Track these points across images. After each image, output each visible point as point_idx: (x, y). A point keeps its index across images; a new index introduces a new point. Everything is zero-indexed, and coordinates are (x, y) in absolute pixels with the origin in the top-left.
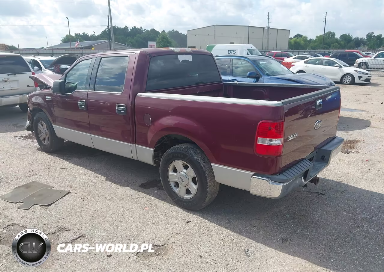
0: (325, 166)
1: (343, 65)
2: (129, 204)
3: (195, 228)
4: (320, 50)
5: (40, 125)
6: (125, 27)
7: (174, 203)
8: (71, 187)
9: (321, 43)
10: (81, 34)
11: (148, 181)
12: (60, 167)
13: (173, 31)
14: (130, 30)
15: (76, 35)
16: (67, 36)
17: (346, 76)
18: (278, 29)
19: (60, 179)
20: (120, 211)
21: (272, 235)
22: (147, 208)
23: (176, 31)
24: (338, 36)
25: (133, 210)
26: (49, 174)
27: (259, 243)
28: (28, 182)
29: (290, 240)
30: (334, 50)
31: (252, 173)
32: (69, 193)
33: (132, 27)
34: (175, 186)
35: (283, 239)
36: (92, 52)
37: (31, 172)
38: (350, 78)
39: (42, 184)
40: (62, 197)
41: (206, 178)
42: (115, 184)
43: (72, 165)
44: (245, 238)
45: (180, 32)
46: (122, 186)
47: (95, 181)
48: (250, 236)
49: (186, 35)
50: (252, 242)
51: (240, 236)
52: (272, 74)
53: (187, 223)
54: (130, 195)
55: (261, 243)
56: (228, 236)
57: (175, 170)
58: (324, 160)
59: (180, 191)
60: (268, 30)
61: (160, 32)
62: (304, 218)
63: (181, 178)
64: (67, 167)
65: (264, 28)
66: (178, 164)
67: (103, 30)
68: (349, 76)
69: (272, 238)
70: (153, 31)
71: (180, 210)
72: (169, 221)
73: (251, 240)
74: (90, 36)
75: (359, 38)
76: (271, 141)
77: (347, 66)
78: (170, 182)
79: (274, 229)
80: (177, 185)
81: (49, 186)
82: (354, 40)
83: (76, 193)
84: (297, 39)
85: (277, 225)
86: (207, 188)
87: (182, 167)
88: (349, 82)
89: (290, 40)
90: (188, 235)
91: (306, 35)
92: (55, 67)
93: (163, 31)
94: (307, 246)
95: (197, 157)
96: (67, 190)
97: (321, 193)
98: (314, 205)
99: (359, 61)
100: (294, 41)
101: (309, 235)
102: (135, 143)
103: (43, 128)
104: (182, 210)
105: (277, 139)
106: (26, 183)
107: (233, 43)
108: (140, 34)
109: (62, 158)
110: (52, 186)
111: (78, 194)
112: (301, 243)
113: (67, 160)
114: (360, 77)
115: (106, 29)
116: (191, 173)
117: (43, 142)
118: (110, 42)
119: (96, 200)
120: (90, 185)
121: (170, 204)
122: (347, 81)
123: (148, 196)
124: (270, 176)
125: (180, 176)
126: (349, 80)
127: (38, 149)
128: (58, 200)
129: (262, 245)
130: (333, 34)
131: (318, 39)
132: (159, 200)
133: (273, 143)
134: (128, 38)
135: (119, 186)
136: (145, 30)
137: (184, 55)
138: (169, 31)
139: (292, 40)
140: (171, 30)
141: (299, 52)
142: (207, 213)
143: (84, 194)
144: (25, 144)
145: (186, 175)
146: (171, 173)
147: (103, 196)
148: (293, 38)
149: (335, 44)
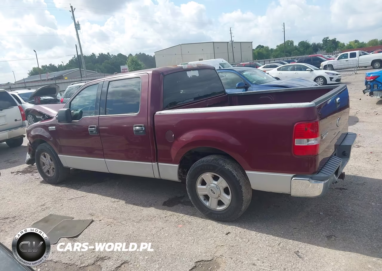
0: (347, 161)
1: (314, 69)
2: (160, 224)
3: (237, 238)
4: (283, 58)
5: (42, 157)
6: (92, 54)
7: (205, 217)
8: (92, 215)
9: (283, 52)
10: (48, 65)
11: (169, 199)
12: (72, 197)
13: (140, 53)
14: (97, 57)
15: (43, 67)
16: (34, 69)
17: (318, 79)
18: (241, 42)
19: (78, 209)
20: (154, 232)
21: (315, 234)
22: (180, 226)
23: (143, 53)
24: (296, 44)
25: (166, 229)
26: (64, 206)
27: (306, 243)
28: (45, 216)
29: (335, 236)
30: (296, 57)
31: (292, 175)
32: (93, 221)
33: (99, 54)
34: (205, 200)
35: (327, 236)
36: (65, 81)
37: (43, 205)
38: (322, 80)
39: (60, 216)
40: (87, 227)
41: (241, 187)
42: (137, 206)
43: (84, 193)
44: (290, 240)
45: (147, 54)
46: (145, 207)
47: (115, 205)
48: (294, 237)
49: (153, 56)
50: (299, 243)
51: (284, 239)
52: (258, 83)
53: (227, 234)
54: (157, 214)
55: (308, 243)
56: (272, 241)
57: (204, 183)
58: (346, 155)
59: (212, 204)
60: (232, 43)
61: (128, 56)
62: (338, 214)
63: (212, 190)
64: (80, 196)
65: (227, 42)
66: (207, 176)
67: (70, 60)
68: (321, 79)
69: (316, 237)
70: (120, 55)
71: (215, 223)
72: (208, 235)
73: (297, 242)
74: (57, 66)
75: (316, 44)
76: (308, 141)
77: (318, 70)
78: (199, 196)
79: (314, 228)
80: (207, 197)
81: (69, 217)
82: (311, 46)
83: (100, 221)
84: (260, 49)
85: (315, 224)
86: (243, 196)
87: (211, 179)
88: (321, 83)
89: (253, 51)
90: (233, 246)
91: (267, 46)
92: (36, 99)
93: (131, 55)
94: (353, 240)
95: (229, 167)
96: (90, 218)
97: (342, 188)
98: (341, 200)
99: (323, 64)
100: (257, 52)
101: (350, 229)
102: (157, 161)
103: (46, 160)
104: (216, 223)
105: (313, 139)
106: (43, 217)
107: (202, 60)
108: (108, 60)
109: (71, 187)
110: (71, 217)
111: (102, 221)
112: (346, 238)
113: (77, 189)
114: (331, 78)
115: (73, 58)
116: (222, 183)
117: (47, 174)
118: (80, 70)
119: (124, 225)
120: (111, 211)
121: (202, 218)
122: (320, 83)
123: (176, 213)
124: (310, 176)
125: (210, 189)
126: (321, 82)
127: (42, 182)
128: (84, 230)
129: (309, 245)
130: (292, 43)
131: (279, 48)
132: (189, 216)
133: (310, 142)
134: (96, 64)
135: (142, 208)
136: (112, 55)
137: (192, 71)
138: (136, 55)
139: (255, 51)
140: (138, 53)
141: (264, 61)
142: (242, 222)
143: (109, 220)
144: (26, 179)
145: (217, 187)
146: (199, 186)
147: (130, 219)
148: (255, 49)
149: (295, 51)
